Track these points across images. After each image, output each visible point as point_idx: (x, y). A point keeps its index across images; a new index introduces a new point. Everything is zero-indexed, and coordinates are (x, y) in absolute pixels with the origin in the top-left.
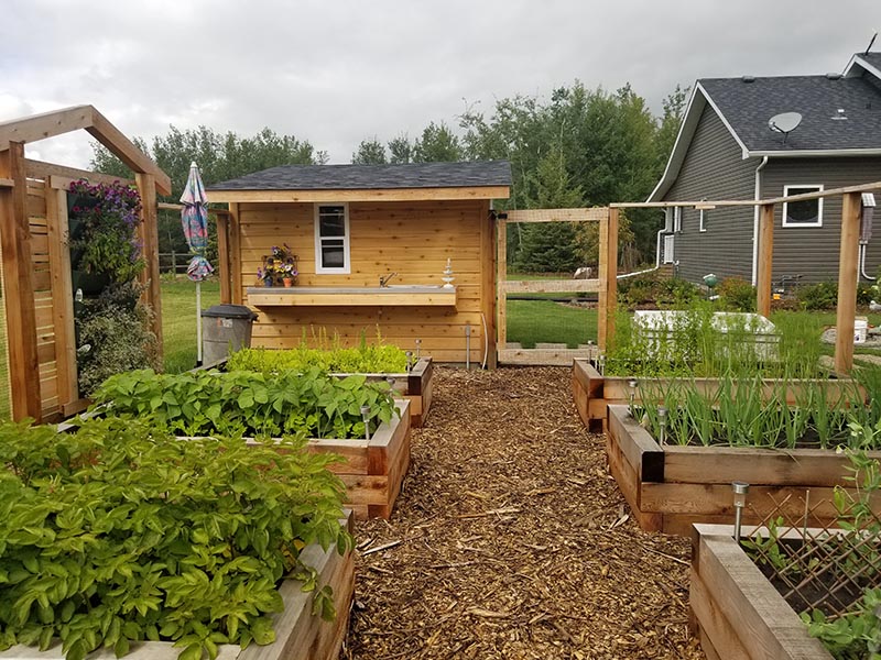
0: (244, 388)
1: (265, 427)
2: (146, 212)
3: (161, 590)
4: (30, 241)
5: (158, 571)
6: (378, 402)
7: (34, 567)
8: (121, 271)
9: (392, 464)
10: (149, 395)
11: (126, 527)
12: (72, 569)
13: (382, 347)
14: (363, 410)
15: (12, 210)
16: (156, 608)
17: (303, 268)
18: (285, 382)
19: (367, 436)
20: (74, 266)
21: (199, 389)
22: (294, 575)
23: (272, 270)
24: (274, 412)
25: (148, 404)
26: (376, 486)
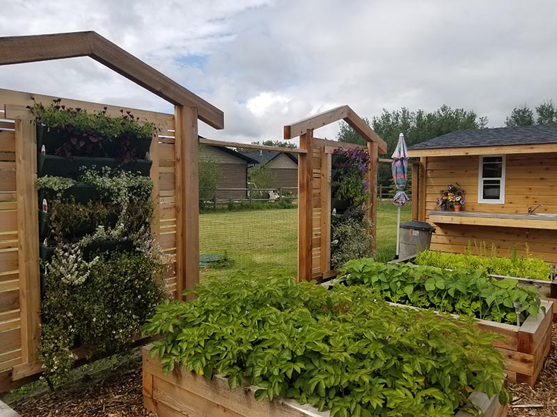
0: (429, 277)
1: (442, 305)
2: (372, 164)
3: (384, 396)
4: (312, 182)
5: (383, 384)
6: (527, 300)
7: (317, 364)
8: (357, 199)
9: (538, 346)
10: (370, 274)
11: (365, 353)
12: (336, 370)
13: (530, 260)
14: (515, 305)
15: (305, 166)
16: (381, 406)
17: (469, 199)
18: (456, 277)
19: (518, 323)
20: (333, 196)
21: (400, 274)
22: (466, 409)
23: (446, 200)
24: (448, 296)
25: (370, 279)
26: (524, 361)
